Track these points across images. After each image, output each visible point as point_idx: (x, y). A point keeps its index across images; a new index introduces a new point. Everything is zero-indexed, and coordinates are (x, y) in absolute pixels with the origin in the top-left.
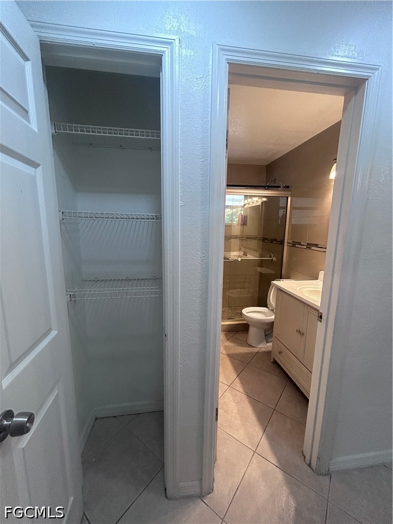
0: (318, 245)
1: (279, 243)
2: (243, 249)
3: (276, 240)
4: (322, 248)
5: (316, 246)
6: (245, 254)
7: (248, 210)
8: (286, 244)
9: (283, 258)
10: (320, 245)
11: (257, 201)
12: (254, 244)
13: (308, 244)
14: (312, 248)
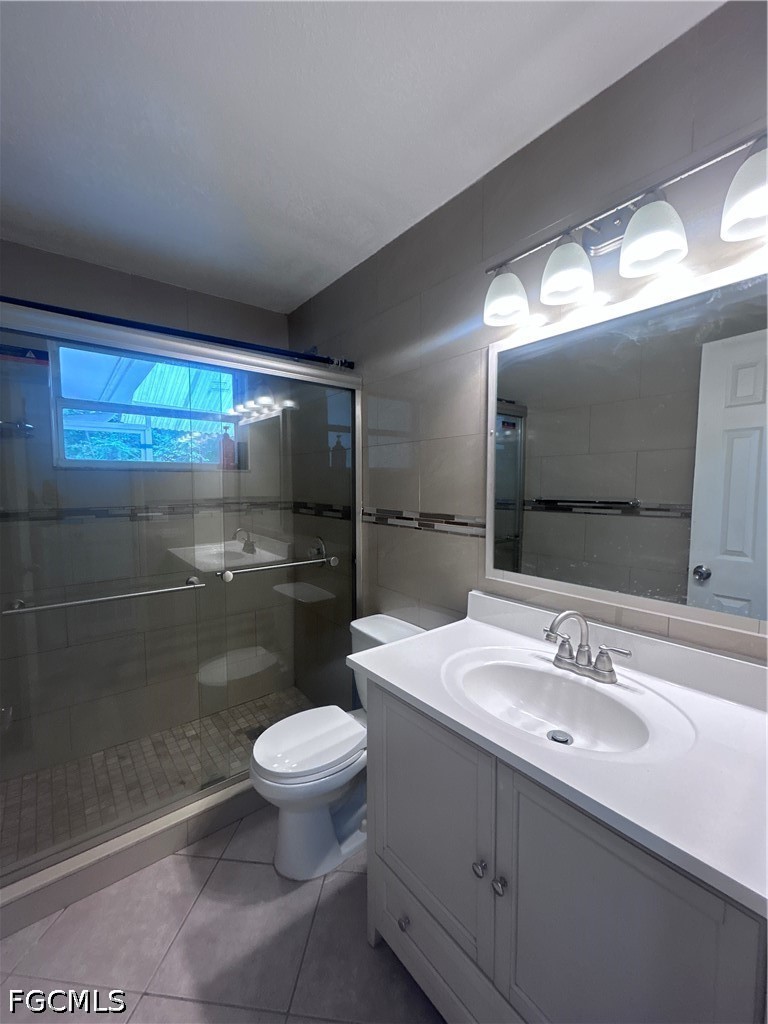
0: (453, 517)
1: (340, 515)
2: (244, 535)
3: (329, 508)
4: (465, 524)
5: (449, 519)
6: (250, 548)
7: (248, 431)
8: (359, 517)
9: (355, 557)
10: (461, 517)
11: (270, 408)
12: (271, 519)
13: (422, 515)
14: (438, 526)
